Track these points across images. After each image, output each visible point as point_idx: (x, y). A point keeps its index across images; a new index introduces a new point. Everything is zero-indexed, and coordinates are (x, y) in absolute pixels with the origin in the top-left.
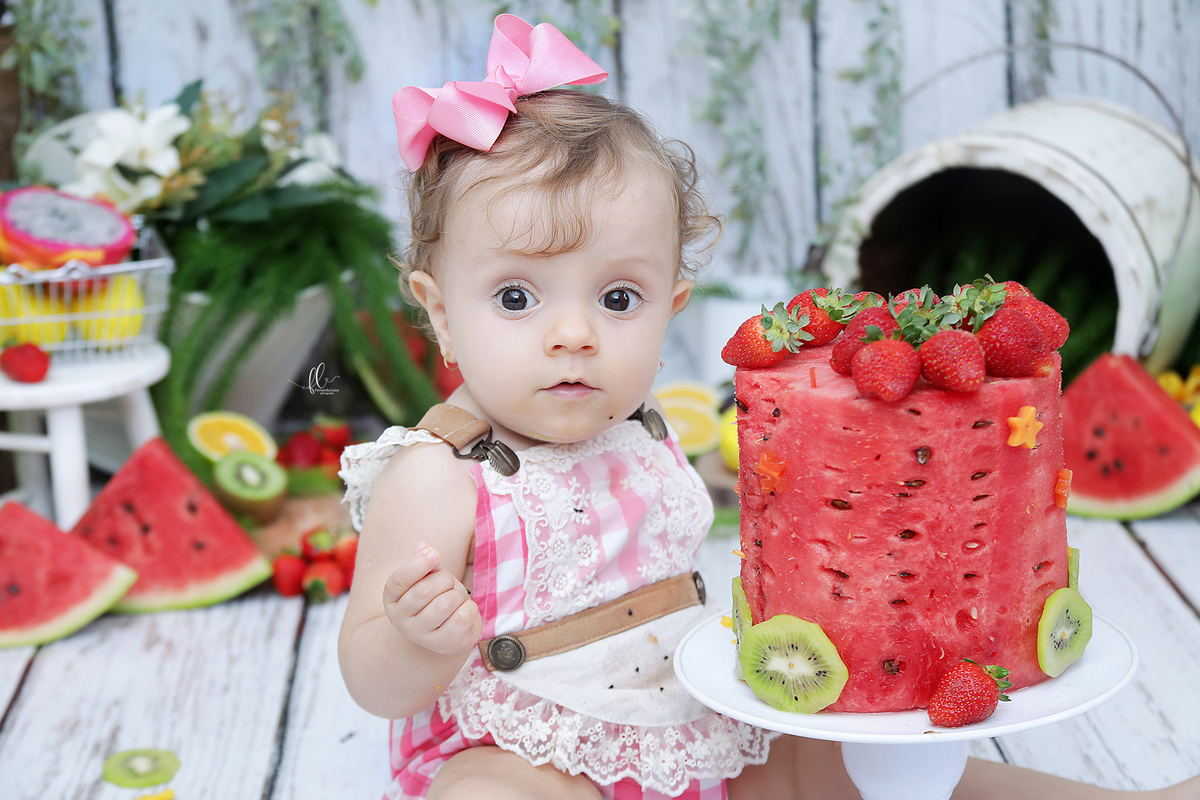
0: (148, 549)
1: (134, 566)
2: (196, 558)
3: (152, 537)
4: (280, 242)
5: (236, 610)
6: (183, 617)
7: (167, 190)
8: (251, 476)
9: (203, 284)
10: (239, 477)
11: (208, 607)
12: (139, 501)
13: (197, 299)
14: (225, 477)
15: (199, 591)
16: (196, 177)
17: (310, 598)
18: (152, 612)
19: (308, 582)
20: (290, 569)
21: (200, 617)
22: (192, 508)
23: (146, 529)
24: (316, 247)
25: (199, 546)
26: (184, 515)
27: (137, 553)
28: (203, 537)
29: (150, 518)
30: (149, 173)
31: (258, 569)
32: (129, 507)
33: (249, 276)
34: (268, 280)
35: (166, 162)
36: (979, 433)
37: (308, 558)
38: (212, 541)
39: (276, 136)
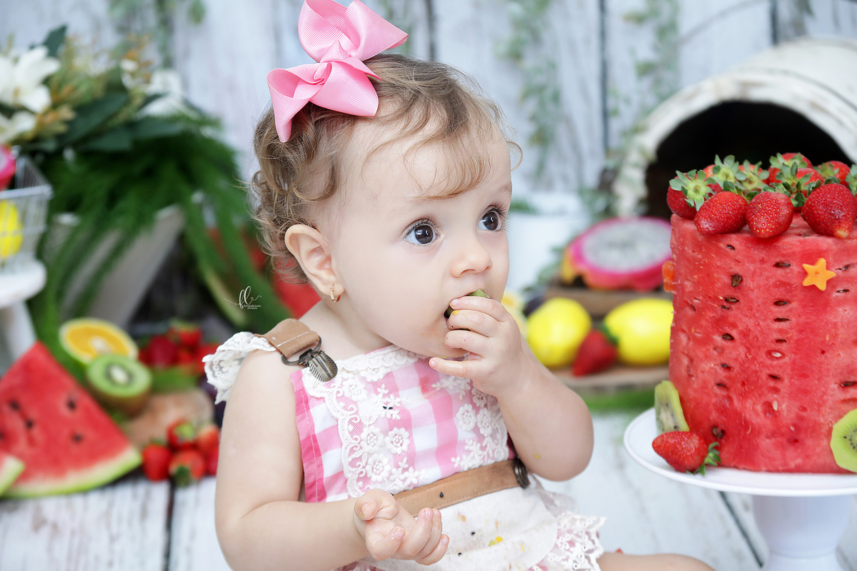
0: (31, 442)
1: (20, 456)
2: (75, 449)
3: (36, 432)
4: (138, 168)
5: (109, 494)
6: (63, 501)
7: (40, 125)
8: (119, 375)
9: (72, 205)
10: (108, 376)
11: (85, 492)
12: (24, 399)
13: (67, 219)
14: (96, 376)
15: (75, 479)
16: (66, 113)
17: (175, 482)
18: (36, 498)
19: (174, 468)
20: (157, 456)
21: (78, 501)
22: (72, 405)
23: (29, 424)
24: (169, 172)
25: (77, 439)
26: (64, 411)
27: (22, 445)
28: (80, 430)
29: (33, 414)
30: (23, 109)
31: (129, 458)
32: (15, 405)
33: (112, 199)
34: (130, 202)
35: (39, 99)
36: (780, 272)
37: (174, 447)
38: (89, 434)
39: (133, 74)
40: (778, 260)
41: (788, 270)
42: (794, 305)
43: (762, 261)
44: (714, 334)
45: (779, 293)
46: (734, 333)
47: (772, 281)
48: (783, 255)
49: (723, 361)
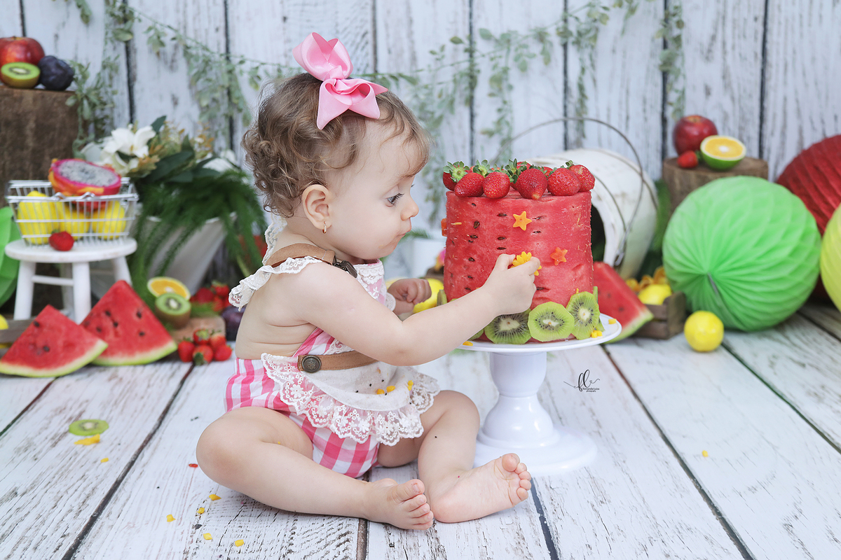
0: (116, 334)
1: (108, 342)
2: (140, 340)
3: (119, 328)
4: (200, 196)
5: (158, 366)
6: (132, 368)
7: (141, 164)
8: (173, 304)
9: (156, 211)
10: (168, 304)
11: (145, 365)
12: (113, 310)
13: (153, 219)
14: (161, 304)
15: (140, 357)
16: (156, 159)
17: (194, 361)
18: (117, 366)
19: (195, 354)
20: (186, 348)
21: (140, 369)
22: (139, 315)
23: (116, 325)
24: (219, 200)
25: (142, 334)
26: (135, 318)
27: (111, 336)
28: (143, 330)
29: (118, 319)
30: (134, 157)
31: (170, 347)
32: (108, 313)
33: (181, 210)
34: (191, 212)
35: (142, 152)
36: (500, 219)
37: (197, 343)
38: (148, 332)
39: (200, 145)
40: (499, 212)
41: (505, 218)
42: (509, 239)
43: (491, 213)
44: (464, 258)
45: (500, 232)
46: (475, 257)
47: (496, 225)
48: (503, 209)
49: (469, 274)
